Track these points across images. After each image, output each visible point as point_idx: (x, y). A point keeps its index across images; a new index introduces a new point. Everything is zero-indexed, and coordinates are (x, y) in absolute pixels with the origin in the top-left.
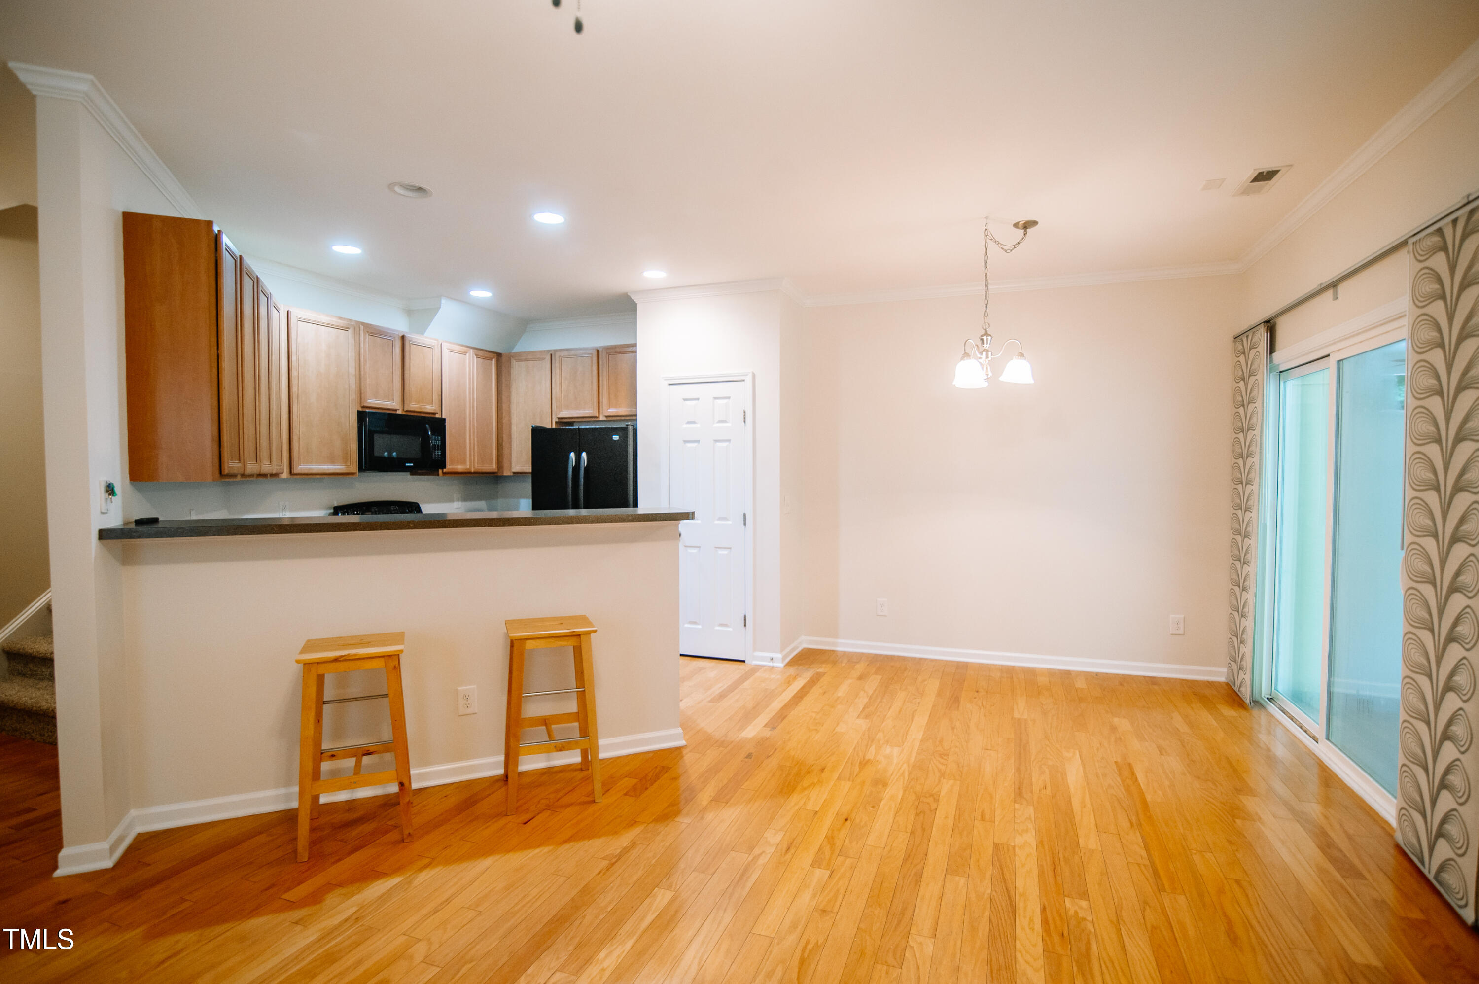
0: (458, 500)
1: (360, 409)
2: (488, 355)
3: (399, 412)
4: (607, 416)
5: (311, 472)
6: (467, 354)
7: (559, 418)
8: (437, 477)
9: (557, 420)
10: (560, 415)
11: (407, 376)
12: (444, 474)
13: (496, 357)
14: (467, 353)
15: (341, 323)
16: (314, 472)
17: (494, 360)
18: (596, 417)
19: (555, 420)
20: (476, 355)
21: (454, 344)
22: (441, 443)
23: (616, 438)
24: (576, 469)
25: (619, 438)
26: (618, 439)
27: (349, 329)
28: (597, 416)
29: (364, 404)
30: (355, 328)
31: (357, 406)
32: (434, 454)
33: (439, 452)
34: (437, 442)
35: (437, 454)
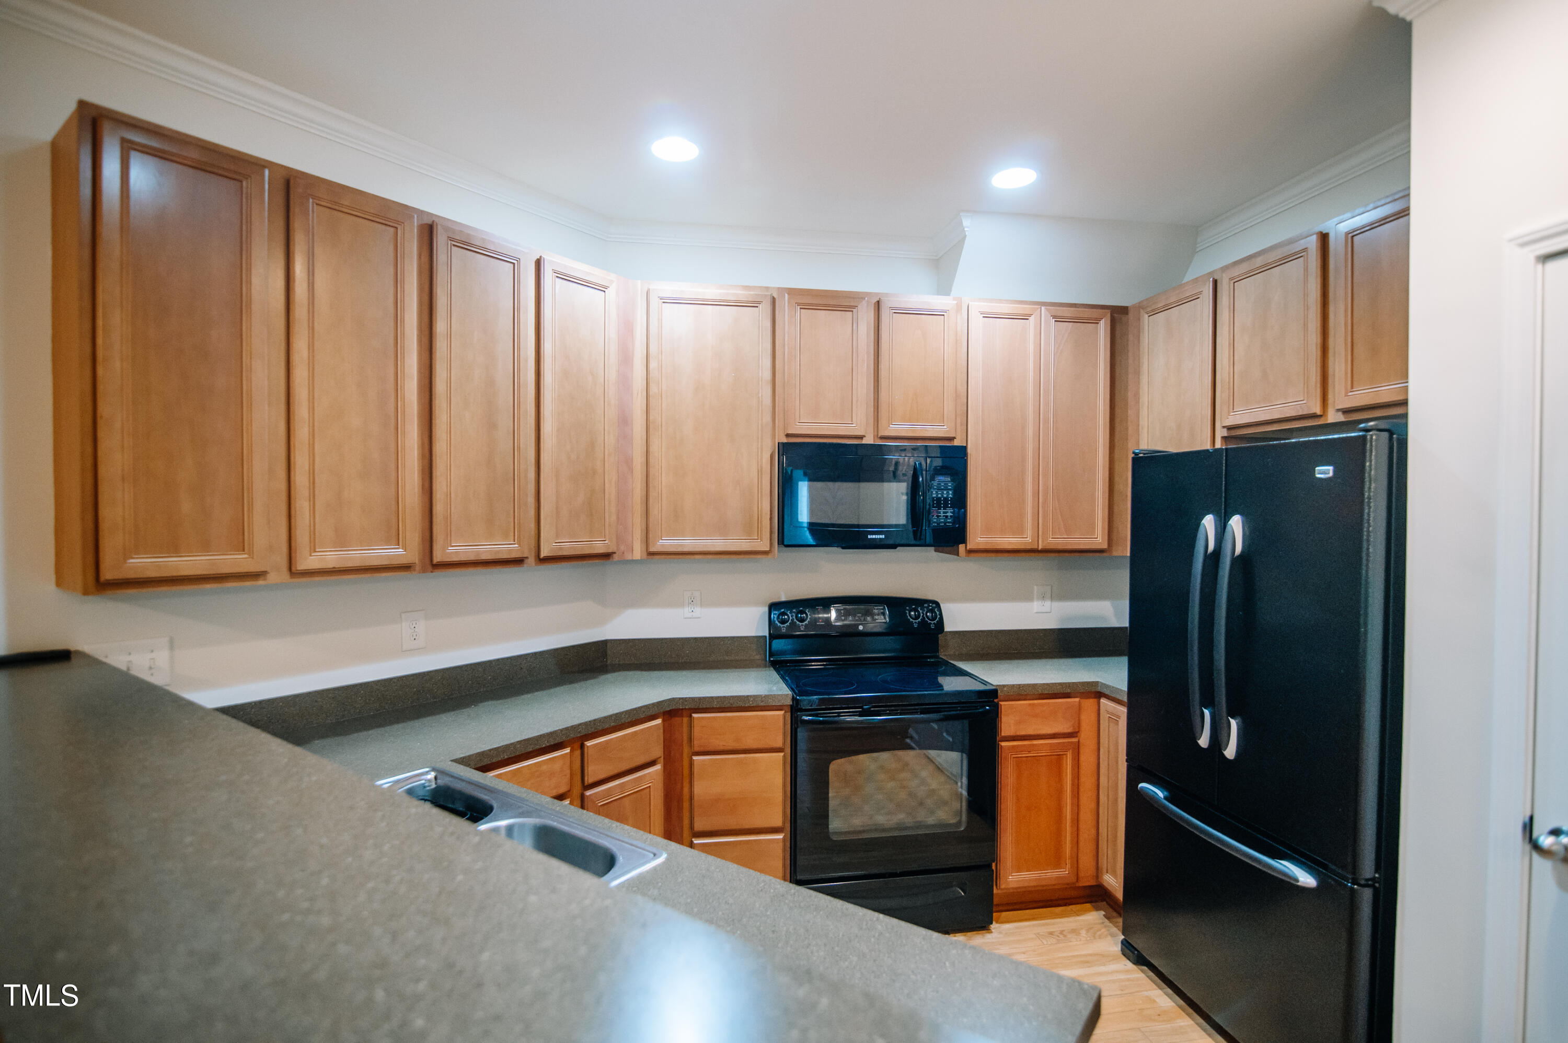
0: (1043, 598)
1: (785, 440)
2: (1088, 313)
3: (869, 440)
4: (1346, 411)
5: (680, 549)
6: (1032, 319)
7: (1230, 428)
8: (956, 557)
9: (1225, 433)
10: (1232, 420)
11: (883, 373)
12: (970, 552)
13: (1109, 315)
14: (1030, 315)
15: (741, 294)
16: (686, 549)
17: (1102, 323)
18: (1314, 416)
19: (1220, 433)
20: (1054, 317)
21: (1000, 301)
22: (954, 494)
23: (1325, 471)
24: (1214, 559)
25: (1335, 472)
26: (1331, 474)
27: (759, 303)
28: (1319, 412)
29: (791, 431)
30: (774, 300)
31: (774, 436)
32: (935, 517)
33: (948, 512)
34: (945, 492)
35: (944, 516)
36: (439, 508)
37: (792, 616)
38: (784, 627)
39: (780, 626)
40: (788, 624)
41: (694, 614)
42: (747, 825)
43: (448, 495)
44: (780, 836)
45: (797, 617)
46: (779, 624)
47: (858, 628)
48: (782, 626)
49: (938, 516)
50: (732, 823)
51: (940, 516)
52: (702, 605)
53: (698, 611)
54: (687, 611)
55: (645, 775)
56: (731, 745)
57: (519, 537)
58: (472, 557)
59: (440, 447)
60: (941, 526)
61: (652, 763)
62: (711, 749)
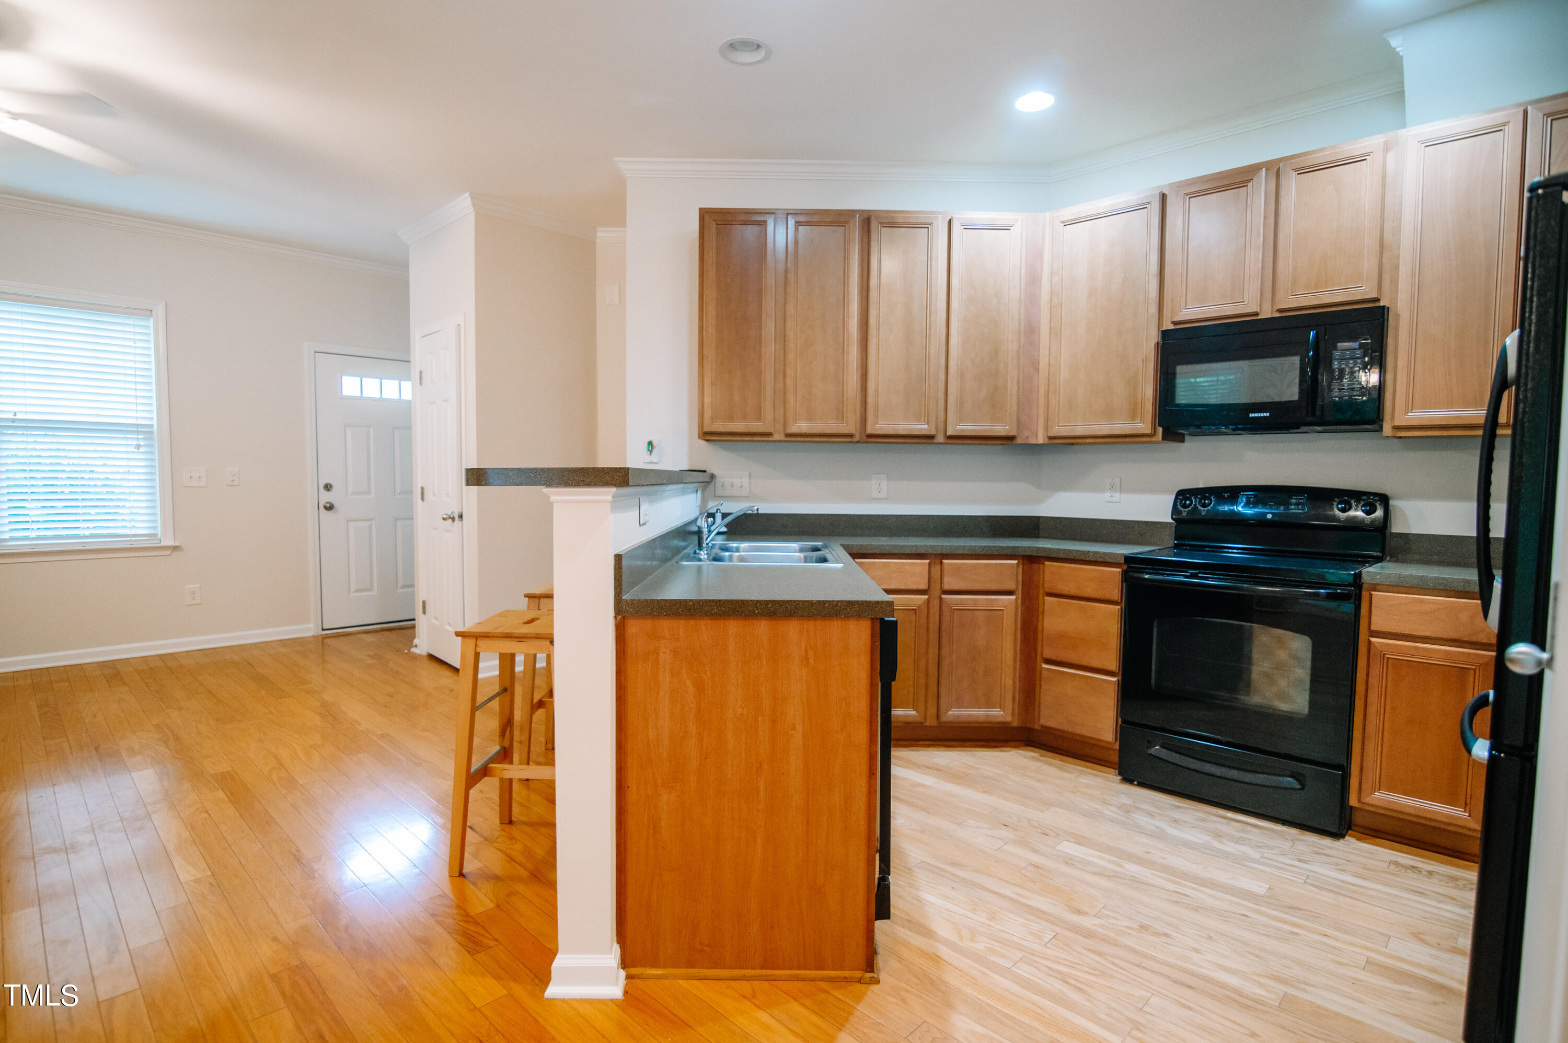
1: (1170, 328)
3: (1265, 315)
11: (1282, 242)
12: (1397, 430)
14: (1505, 124)
15: (1132, 200)
20: (1550, 115)
27: (1149, 203)
29: (1176, 319)
30: (1163, 197)
31: (1160, 323)
32: (1336, 390)
33: (1354, 384)
34: (1351, 362)
35: (1348, 389)
36: (871, 399)
37: (1195, 502)
38: (1185, 511)
39: (1181, 510)
40: (1190, 508)
41: (1114, 499)
42: (1085, 662)
43: (877, 391)
44: (1114, 679)
45: (1200, 501)
46: (1181, 508)
47: (1266, 516)
48: (1183, 510)
49: (1340, 390)
50: (1073, 658)
51: (1344, 389)
52: (1121, 491)
53: (1117, 496)
54: (1107, 495)
55: (999, 599)
56: (1074, 592)
57: (928, 419)
58: (892, 432)
59: (872, 360)
60: (1345, 400)
61: (1010, 593)
62: (1058, 592)
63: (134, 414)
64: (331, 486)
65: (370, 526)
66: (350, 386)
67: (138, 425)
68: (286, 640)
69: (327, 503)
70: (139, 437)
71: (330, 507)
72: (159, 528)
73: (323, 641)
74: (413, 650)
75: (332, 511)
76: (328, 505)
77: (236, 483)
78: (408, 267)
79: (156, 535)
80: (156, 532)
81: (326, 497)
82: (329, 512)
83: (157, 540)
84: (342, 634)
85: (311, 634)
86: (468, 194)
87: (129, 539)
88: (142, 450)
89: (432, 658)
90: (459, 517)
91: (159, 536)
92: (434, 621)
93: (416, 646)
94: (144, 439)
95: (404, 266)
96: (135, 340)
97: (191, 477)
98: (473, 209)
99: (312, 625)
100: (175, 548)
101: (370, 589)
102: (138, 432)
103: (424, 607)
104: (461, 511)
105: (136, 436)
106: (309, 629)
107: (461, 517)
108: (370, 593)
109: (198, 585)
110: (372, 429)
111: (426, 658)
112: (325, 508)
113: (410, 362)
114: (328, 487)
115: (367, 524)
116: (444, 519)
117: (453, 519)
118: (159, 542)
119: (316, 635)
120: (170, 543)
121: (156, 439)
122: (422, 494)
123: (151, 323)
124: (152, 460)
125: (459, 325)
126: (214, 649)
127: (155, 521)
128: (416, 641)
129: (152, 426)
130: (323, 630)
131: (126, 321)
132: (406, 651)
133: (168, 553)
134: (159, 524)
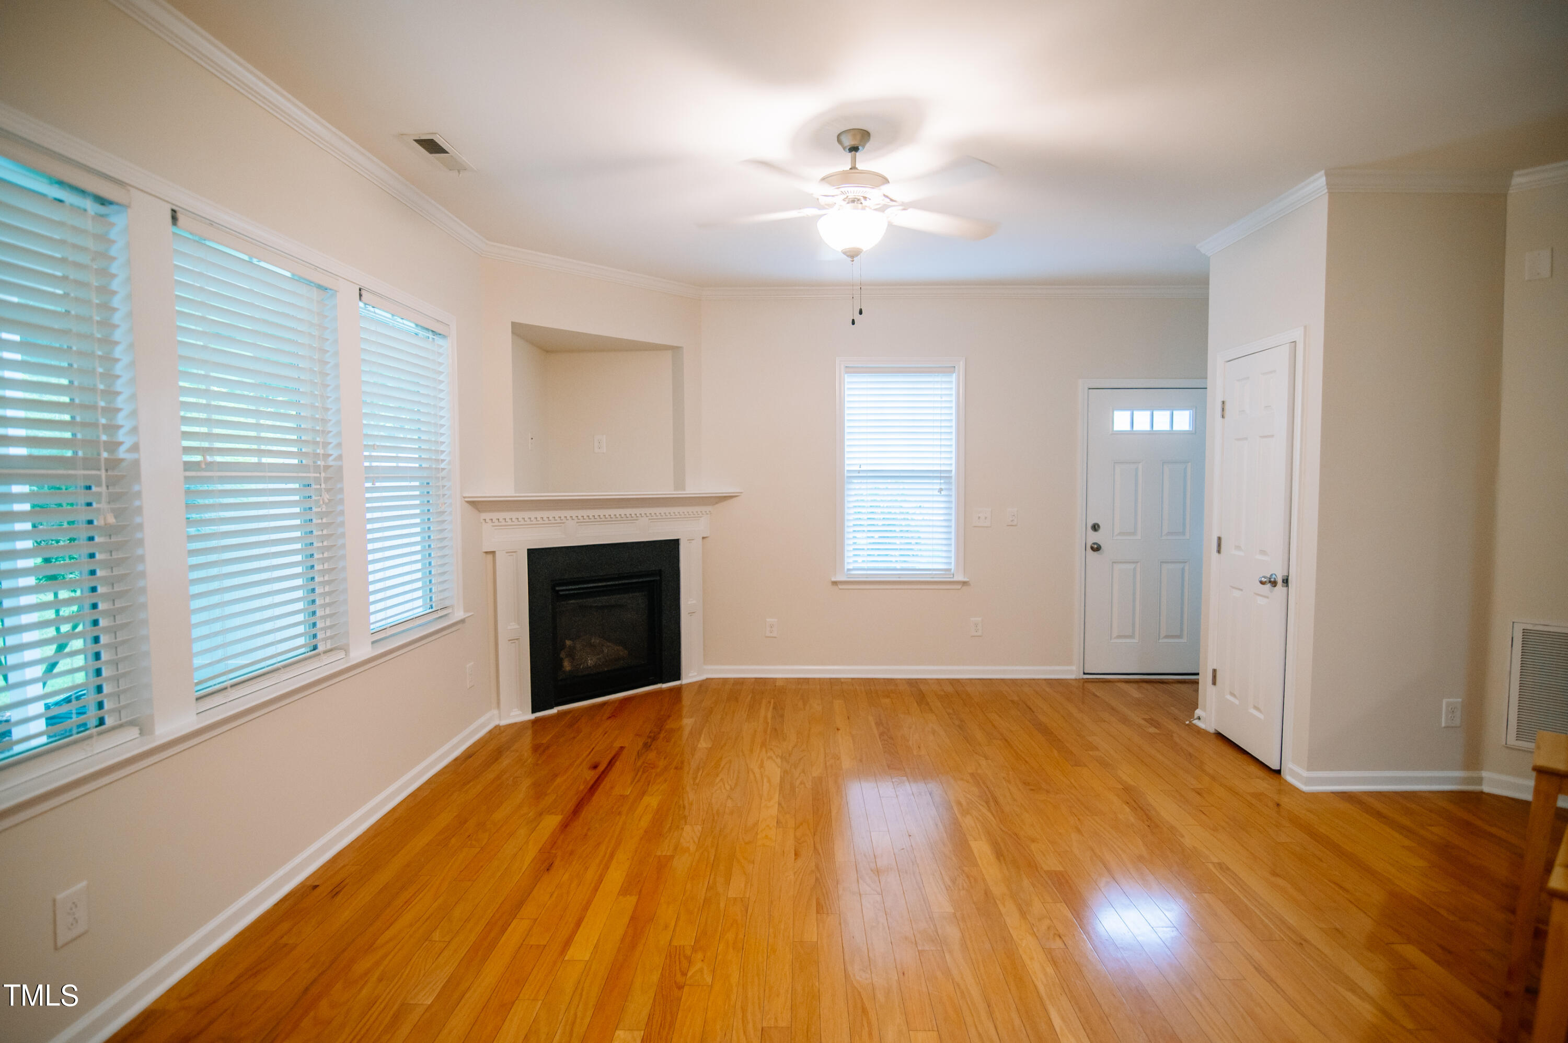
63: (938, 462)
64: (1099, 526)
65: (1135, 569)
66: (1121, 421)
67: (941, 471)
68: (1052, 679)
69: (1094, 544)
70: (942, 481)
71: (1096, 548)
72: (953, 564)
73: (1083, 686)
74: (1196, 722)
75: (1098, 552)
76: (1095, 546)
77: (1015, 523)
78: (1208, 284)
79: (949, 570)
80: (950, 568)
81: (1094, 537)
82: (1095, 553)
83: (950, 575)
84: (1104, 682)
85: (1073, 677)
86: (1323, 172)
87: (931, 572)
88: (943, 493)
89: (1220, 736)
90: (1283, 582)
91: (952, 571)
92: (1229, 697)
93: (1199, 718)
94: (944, 483)
95: (1203, 282)
96: (941, 395)
97: (979, 517)
98: (1326, 191)
99: (1074, 668)
100: (964, 583)
101: (1132, 637)
102: (941, 478)
103: (1214, 677)
104: (1286, 574)
105: (939, 481)
106: (1070, 672)
107: (1286, 581)
108: (1132, 641)
109: (980, 619)
110: (1140, 466)
111: (1213, 736)
112: (1092, 548)
113: (1206, 388)
114: (1095, 527)
115: (1132, 566)
116: (1262, 583)
117: (1274, 584)
118: (952, 576)
119: (1078, 678)
120: (960, 577)
121: (953, 483)
122: (1219, 545)
123: (954, 377)
124: (950, 502)
125: (1295, 342)
126: (990, 679)
127: (950, 557)
128: (1198, 712)
129: (951, 471)
130: (1084, 674)
131: (936, 379)
132: (1187, 722)
133: (959, 587)
134: (953, 560)
